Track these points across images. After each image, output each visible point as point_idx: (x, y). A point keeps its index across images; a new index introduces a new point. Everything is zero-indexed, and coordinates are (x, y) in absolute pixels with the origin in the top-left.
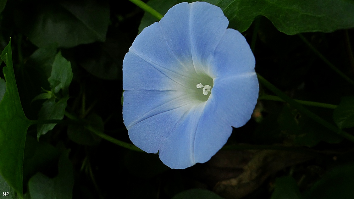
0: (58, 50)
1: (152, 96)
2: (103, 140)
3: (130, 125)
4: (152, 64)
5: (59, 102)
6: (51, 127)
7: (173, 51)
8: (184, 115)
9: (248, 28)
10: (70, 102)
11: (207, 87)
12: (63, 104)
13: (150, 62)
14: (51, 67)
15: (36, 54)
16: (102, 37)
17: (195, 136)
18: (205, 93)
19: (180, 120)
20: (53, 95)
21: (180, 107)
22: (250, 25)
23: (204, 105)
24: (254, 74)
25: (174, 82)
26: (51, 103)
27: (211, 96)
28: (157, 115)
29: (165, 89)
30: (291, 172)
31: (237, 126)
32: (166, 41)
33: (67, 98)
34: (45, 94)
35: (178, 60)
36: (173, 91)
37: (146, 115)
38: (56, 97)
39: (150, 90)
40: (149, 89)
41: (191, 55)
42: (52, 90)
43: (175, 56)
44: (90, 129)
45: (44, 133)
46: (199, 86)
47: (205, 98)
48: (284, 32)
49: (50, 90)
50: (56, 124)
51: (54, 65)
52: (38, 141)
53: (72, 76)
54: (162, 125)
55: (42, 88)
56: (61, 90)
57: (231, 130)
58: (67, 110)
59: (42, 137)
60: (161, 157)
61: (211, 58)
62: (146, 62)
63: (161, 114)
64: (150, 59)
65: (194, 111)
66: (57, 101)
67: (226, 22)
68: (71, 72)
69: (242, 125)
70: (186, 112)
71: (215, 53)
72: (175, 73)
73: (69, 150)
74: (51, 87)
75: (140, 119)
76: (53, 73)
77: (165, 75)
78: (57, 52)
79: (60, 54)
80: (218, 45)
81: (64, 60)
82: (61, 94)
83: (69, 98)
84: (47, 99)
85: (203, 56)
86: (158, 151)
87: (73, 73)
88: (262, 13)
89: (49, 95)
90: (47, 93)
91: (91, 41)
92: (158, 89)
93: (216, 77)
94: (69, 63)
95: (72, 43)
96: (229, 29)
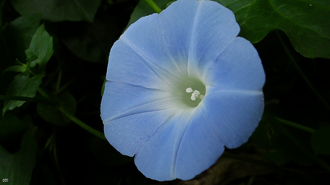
0: (42, 22)
1: (137, 92)
2: (72, 123)
3: (107, 120)
4: (143, 57)
5: (33, 78)
6: (20, 103)
7: (168, 48)
8: (168, 119)
9: (261, 40)
10: (44, 80)
11: (197, 92)
12: (37, 81)
13: (141, 55)
14: (31, 38)
15: (17, 22)
16: (90, 17)
17: (179, 146)
18: (193, 98)
19: (164, 124)
20: (29, 69)
21: (164, 109)
22: (264, 37)
23: (193, 112)
24: (261, 93)
25: (163, 81)
26: (23, 77)
27: (201, 104)
28: (138, 114)
29: (152, 87)
31: (230, 147)
32: (164, 36)
33: (43, 75)
34: (20, 66)
35: (172, 59)
36: (160, 90)
37: (127, 112)
38: (31, 72)
39: (136, 86)
40: (135, 84)
41: (188, 56)
42: (27, 63)
43: (170, 54)
44: (62, 109)
45: (11, 108)
46: (189, 90)
47: (194, 104)
48: (301, 53)
49: (25, 63)
50: (25, 102)
51: (34, 37)
52: (3, 116)
53: (52, 53)
54: (143, 126)
55: (17, 59)
56: (37, 65)
57: (222, 150)
59: (8, 112)
60: (137, 163)
61: (210, 64)
62: (137, 54)
63: (142, 114)
64: (141, 52)
65: (181, 117)
66: (31, 76)
67: (237, 29)
68: (52, 48)
69: (236, 147)
70: (171, 117)
71: (216, 60)
72: (165, 72)
73: (36, 128)
74: (27, 59)
75: (119, 115)
76: (32, 45)
77: (154, 72)
78: (40, 24)
79: (42, 27)
80: (223, 52)
81: (46, 34)
82: (36, 70)
83: (44, 76)
84: (20, 72)
85: (202, 60)
86: (135, 154)
87: (53, 50)
88: (276, 26)
89: (24, 68)
90: (22, 65)
91: (78, 19)
92: (145, 86)
93: (211, 85)
94: (51, 39)
95: (57, 17)
96: (239, 38)
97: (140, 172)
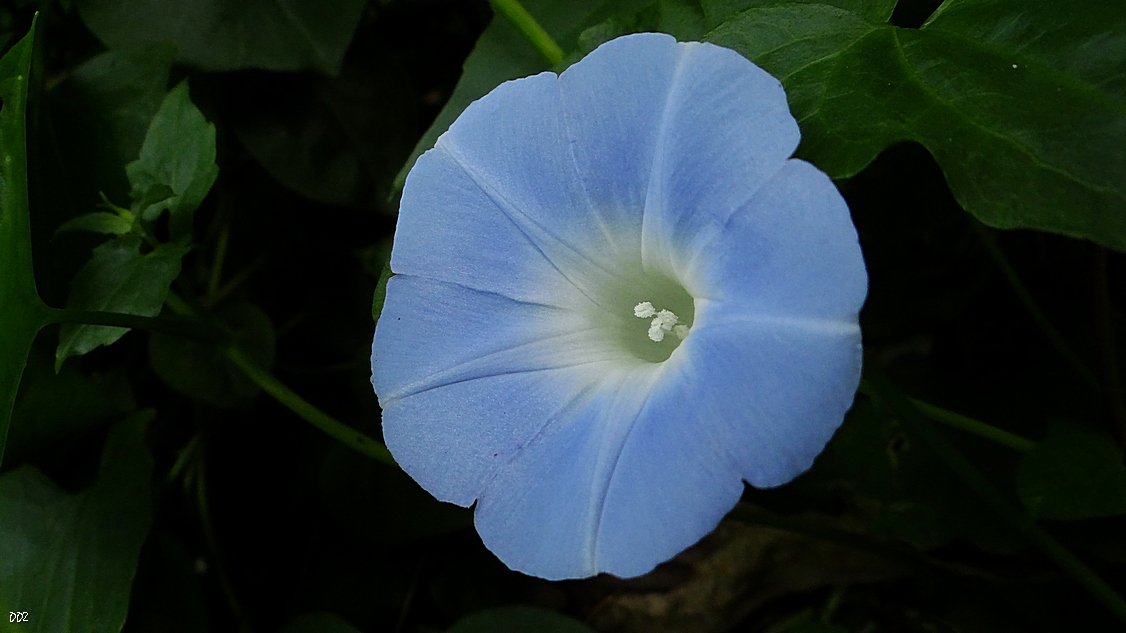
0: (178, 72)
1: (483, 310)
3: (393, 395)
4: (507, 206)
5: (152, 255)
6: (112, 335)
7: (585, 180)
8: (578, 397)
9: (860, 169)
10: (188, 263)
11: (667, 317)
12: (167, 266)
13: (500, 199)
14: (142, 129)
15: (94, 69)
16: (329, 57)
17: (610, 479)
18: (655, 333)
19: (564, 411)
20: (139, 226)
21: (567, 366)
22: (869, 162)
23: (655, 377)
24: (855, 329)
25: (564, 280)
26: (122, 251)
27: (680, 355)
28: (489, 380)
29: (531, 298)
30: (833, 603)
31: (760, 482)
32: (571, 145)
33: (182, 248)
34: (112, 216)
35: (596, 214)
36: (554, 308)
37: (454, 371)
38: (143, 235)
39: (482, 292)
40: (478, 287)
41: (643, 208)
42: (136, 208)
43: (588, 200)
44: (235, 355)
45: (83, 349)
46: (642, 310)
47: (660, 351)
48: (975, 214)
49: (126, 204)
50: (128, 329)
51: (157, 121)
52: (57, 372)
53: (214, 177)
54: (502, 417)
55: (102, 193)
56: (165, 213)
57: (738, 491)
58: (175, 287)
59: (73, 360)
60: (482, 526)
61: (709, 234)
62: (487, 195)
63: (501, 379)
64: (501, 190)
65: (617, 392)
66: (146, 249)
67: (792, 136)
68: (213, 161)
69: (777, 483)
70: (586, 390)
71: (729, 225)
72: (573, 254)
73: (150, 413)
74: (131, 195)
75: (430, 380)
76: (148, 149)
77: (541, 251)
78: (171, 84)
79: (182, 90)
80: (750, 201)
81: (194, 114)
82: (161, 229)
83: (189, 249)
84: (113, 236)
85: (685, 220)
86: (476, 501)
87: (217, 168)
88: (909, 129)
89: (124, 222)
90: (117, 214)
91: (291, 64)
92: (509, 294)
93: (709, 299)
94: (211, 131)
95: (224, 56)
96: (797, 161)
97: (491, 553)
